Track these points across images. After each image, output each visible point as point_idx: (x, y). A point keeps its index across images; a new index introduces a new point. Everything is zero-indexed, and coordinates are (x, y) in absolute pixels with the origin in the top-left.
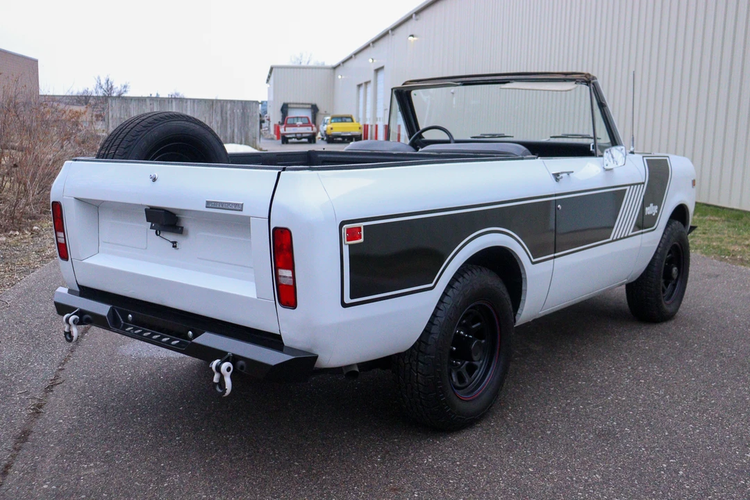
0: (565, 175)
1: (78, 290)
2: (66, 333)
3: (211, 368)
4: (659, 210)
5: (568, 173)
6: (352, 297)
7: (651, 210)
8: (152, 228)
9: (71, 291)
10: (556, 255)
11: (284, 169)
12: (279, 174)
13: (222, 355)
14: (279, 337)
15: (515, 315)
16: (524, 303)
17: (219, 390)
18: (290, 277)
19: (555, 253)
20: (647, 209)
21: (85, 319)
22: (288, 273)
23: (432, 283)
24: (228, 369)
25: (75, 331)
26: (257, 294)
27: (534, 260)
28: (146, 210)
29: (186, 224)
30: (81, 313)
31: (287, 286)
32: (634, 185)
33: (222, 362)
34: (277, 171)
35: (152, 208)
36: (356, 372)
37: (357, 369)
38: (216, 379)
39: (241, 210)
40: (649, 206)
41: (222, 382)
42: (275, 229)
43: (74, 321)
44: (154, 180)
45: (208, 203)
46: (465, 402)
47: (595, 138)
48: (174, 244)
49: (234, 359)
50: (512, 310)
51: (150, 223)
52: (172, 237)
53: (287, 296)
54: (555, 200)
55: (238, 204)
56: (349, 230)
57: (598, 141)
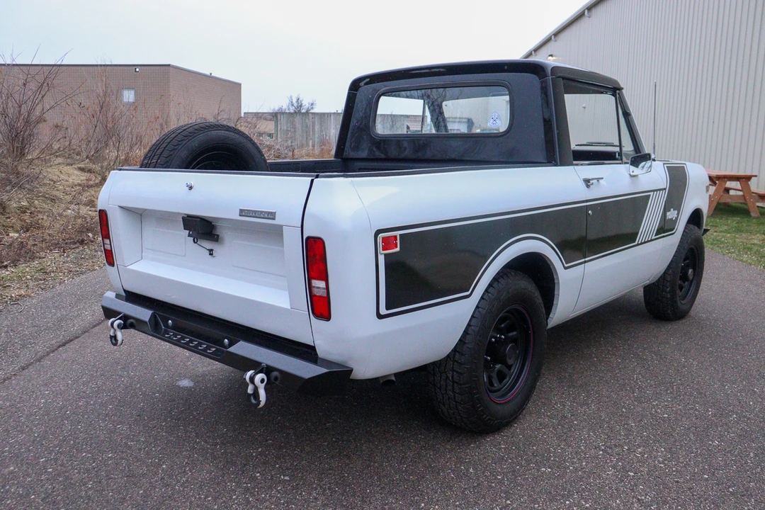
0: (596, 181)
1: (124, 294)
2: (111, 337)
3: (245, 379)
4: (678, 214)
5: (598, 179)
6: (387, 308)
7: (671, 214)
8: (189, 236)
9: (118, 296)
10: (587, 259)
11: (317, 177)
12: (312, 181)
13: (256, 366)
14: (313, 348)
15: (547, 319)
16: (556, 307)
17: (253, 401)
18: (324, 288)
19: (585, 258)
20: (668, 214)
21: (128, 323)
22: (322, 284)
23: (468, 291)
24: (262, 381)
25: (119, 335)
26: (291, 305)
27: (566, 265)
28: (183, 218)
29: (221, 231)
30: (125, 318)
31: (321, 297)
32: (657, 190)
33: (256, 373)
34: (310, 179)
35: (189, 216)
36: (393, 381)
37: (393, 379)
38: (250, 390)
39: (274, 219)
40: (670, 211)
41: (256, 394)
42: (308, 238)
43: (118, 326)
44: (191, 188)
45: (241, 211)
46: (499, 405)
47: (620, 146)
48: (211, 252)
49: (268, 370)
50: (544, 312)
51: (188, 231)
52: (209, 245)
53: (321, 307)
54: (587, 206)
55: (272, 213)
56: (384, 239)
57: (624, 149)
